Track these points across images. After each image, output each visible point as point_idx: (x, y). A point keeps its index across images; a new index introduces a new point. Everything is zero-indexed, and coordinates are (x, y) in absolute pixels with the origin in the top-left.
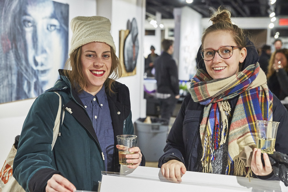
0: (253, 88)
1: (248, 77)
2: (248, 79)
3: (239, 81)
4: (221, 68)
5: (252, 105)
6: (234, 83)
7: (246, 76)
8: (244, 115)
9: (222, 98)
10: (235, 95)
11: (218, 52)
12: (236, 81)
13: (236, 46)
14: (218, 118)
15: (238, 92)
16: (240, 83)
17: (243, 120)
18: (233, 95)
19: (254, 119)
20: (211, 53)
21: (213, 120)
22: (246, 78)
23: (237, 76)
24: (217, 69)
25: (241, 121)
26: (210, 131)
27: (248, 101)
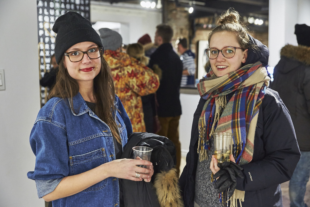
0: (246, 86)
1: (239, 76)
2: (239, 78)
3: (230, 80)
4: (224, 67)
5: (240, 103)
6: (225, 81)
7: (237, 75)
8: (231, 112)
9: (218, 94)
10: (229, 92)
11: (222, 52)
12: (227, 80)
13: (239, 47)
14: (212, 111)
15: (230, 89)
16: (231, 82)
17: (229, 116)
18: (228, 92)
19: (237, 116)
20: (215, 52)
21: (208, 113)
22: (237, 76)
23: (229, 75)
24: (220, 67)
25: (227, 117)
26: (204, 123)
27: (238, 99)
